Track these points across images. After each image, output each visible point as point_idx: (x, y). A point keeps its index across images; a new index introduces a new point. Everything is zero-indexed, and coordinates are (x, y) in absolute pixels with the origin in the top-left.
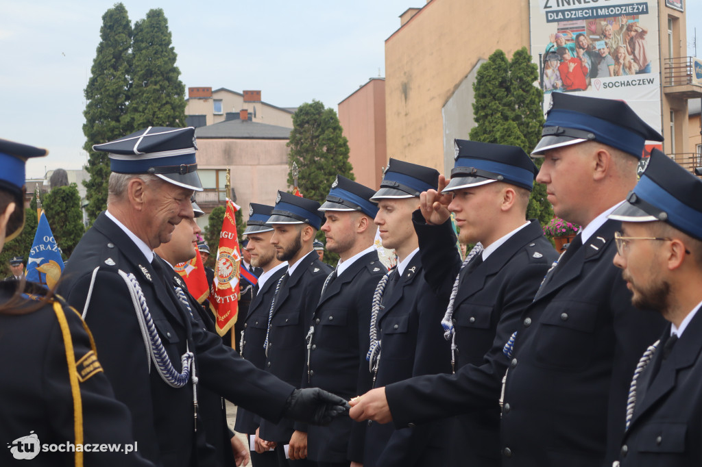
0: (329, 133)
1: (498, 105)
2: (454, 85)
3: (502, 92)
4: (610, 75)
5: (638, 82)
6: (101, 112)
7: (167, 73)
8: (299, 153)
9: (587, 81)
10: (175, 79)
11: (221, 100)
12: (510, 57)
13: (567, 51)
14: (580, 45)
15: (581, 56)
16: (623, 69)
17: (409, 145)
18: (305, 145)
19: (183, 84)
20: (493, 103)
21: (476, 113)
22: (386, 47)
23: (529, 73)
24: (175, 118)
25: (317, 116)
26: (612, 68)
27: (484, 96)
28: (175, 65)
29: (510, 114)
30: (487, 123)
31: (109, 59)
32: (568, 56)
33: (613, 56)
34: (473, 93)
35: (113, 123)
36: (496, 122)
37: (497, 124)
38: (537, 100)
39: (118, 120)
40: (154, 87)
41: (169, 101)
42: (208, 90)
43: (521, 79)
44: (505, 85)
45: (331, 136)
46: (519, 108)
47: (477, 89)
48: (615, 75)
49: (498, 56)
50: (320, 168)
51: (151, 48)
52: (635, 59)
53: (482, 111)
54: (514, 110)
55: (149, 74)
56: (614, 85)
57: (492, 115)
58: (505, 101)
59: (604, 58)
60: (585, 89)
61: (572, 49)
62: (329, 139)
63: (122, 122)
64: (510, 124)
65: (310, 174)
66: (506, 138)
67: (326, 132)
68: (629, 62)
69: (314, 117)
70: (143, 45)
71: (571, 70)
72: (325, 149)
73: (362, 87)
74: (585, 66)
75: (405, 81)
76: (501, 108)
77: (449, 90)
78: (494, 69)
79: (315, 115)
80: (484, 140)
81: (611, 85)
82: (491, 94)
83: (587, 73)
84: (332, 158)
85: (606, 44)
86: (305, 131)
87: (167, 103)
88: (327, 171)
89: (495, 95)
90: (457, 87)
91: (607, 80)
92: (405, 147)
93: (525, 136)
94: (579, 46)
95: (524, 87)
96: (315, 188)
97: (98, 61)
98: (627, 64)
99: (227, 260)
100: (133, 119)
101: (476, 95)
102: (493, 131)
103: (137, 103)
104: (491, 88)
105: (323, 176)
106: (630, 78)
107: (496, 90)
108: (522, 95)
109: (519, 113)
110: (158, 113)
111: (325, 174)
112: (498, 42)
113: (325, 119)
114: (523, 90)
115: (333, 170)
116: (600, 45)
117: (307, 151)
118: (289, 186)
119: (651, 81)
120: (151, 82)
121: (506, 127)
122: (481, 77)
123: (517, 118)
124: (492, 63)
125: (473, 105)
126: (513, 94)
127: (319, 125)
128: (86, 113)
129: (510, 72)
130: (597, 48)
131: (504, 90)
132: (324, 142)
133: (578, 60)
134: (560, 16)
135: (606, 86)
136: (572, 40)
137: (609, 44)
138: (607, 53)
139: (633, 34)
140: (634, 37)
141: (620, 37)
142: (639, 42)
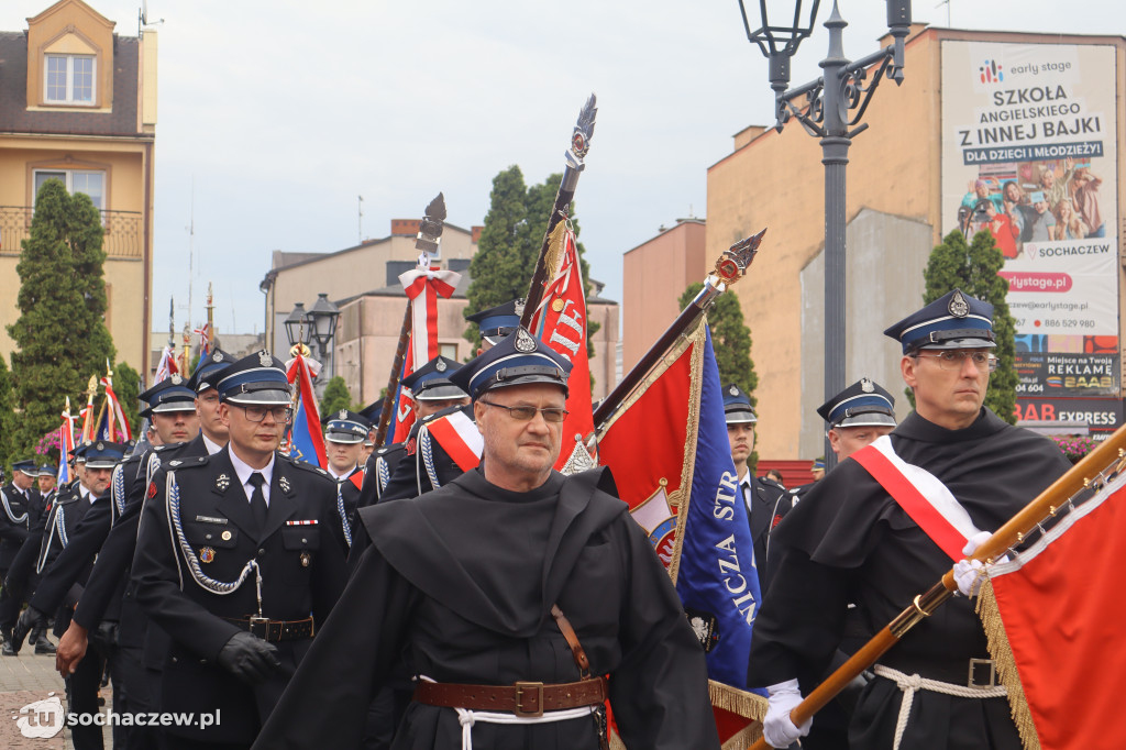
0: (728, 320)
3: (959, 282)
4: (1050, 239)
5: (1087, 249)
9: (1018, 246)
13: (991, 205)
14: (1008, 196)
15: (1010, 212)
16: (1068, 231)
22: (708, 177)
23: (992, 260)
31: (501, 231)
32: (993, 211)
33: (1054, 213)
38: (1001, 292)
48: (1056, 239)
49: (956, 238)
52: (1085, 218)
56: (1055, 252)
59: (1042, 215)
60: (1015, 255)
61: (998, 202)
68: (1076, 221)
70: (542, 216)
71: (996, 230)
73: (664, 232)
74: (1015, 226)
75: (740, 228)
77: (812, 248)
78: (950, 254)
81: (1050, 252)
82: (945, 284)
83: (1018, 235)
84: (732, 353)
85: (1045, 196)
91: (1046, 245)
98: (1073, 225)
101: (927, 284)
104: (947, 277)
107: (953, 279)
108: (983, 286)
112: (892, 187)
114: (987, 280)
116: (1036, 198)
119: (1105, 249)
122: (935, 264)
124: (948, 246)
128: (471, 295)
129: (969, 258)
130: (1033, 201)
133: (1007, 218)
134: (983, 156)
135: (1043, 253)
136: (999, 189)
137: (1050, 197)
138: (1046, 209)
139: (1082, 183)
140: (1083, 188)
141: (1065, 188)
142: (1089, 195)
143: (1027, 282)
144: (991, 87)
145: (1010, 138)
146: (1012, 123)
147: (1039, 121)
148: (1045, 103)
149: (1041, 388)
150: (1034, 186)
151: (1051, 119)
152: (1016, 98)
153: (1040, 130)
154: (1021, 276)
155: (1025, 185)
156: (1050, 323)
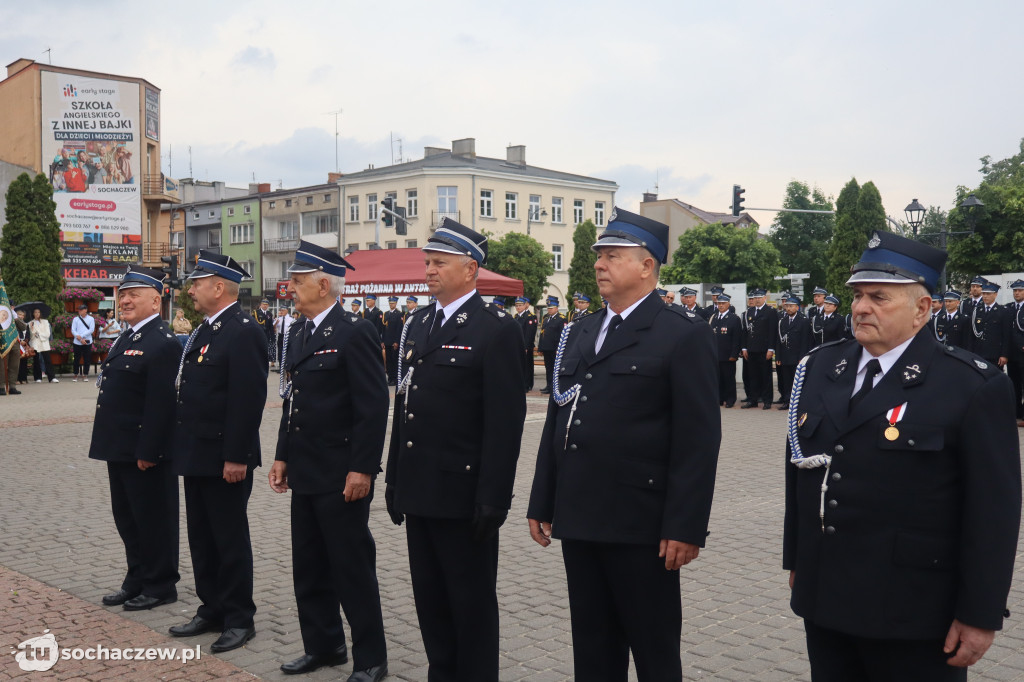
1: (24, 210)
3: (27, 202)
4: (104, 183)
9: (86, 186)
12: (32, 179)
13: (71, 163)
15: (82, 167)
16: (114, 179)
20: (20, 209)
21: (7, 214)
23: (46, 191)
26: (105, 178)
27: (13, 204)
29: (33, 217)
30: (15, 222)
32: (72, 166)
33: (106, 169)
37: (23, 223)
43: (41, 194)
44: (29, 197)
46: (39, 213)
47: (8, 198)
48: (107, 183)
49: (24, 177)
52: (123, 173)
53: (11, 214)
54: (35, 214)
57: (19, 217)
58: (29, 208)
59: (99, 170)
60: (84, 191)
61: (75, 162)
68: (118, 174)
71: (74, 176)
74: (84, 175)
76: (26, 212)
78: (21, 186)
80: (13, 233)
81: (104, 190)
82: (19, 203)
83: (86, 180)
85: (101, 160)
89: (22, 203)
91: (102, 186)
94: (80, 159)
95: (42, 199)
98: (116, 176)
101: (7, 202)
102: (20, 228)
104: (19, 199)
106: (118, 186)
107: (22, 200)
108: (41, 205)
109: (39, 217)
114: (42, 202)
116: (96, 160)
119: (134, 190)
121: (29, 226)
122: (12, 191)
123: (37, 220)
124: (20, 181)
125: (5, 209)
129: (32, 189)
130: (94, 162)
133: (79, 170)
134: (66, 136)
136: (75, 155)
137: (103, 161)
138: (101, 167)
139: (122, 154)
140: (122, 157)
141: (112, 156)
142: (126, 161)
143: (90, 205)
144: (70, 99)
145: (81, 127)
146: (83, 119)
147: (97, 120)
148: (100, 110)
149: (100, 261)
151: (103, 119)
152: (84, 106)
153: (98, 125)
154: (88, 202)
156: (104, 227)
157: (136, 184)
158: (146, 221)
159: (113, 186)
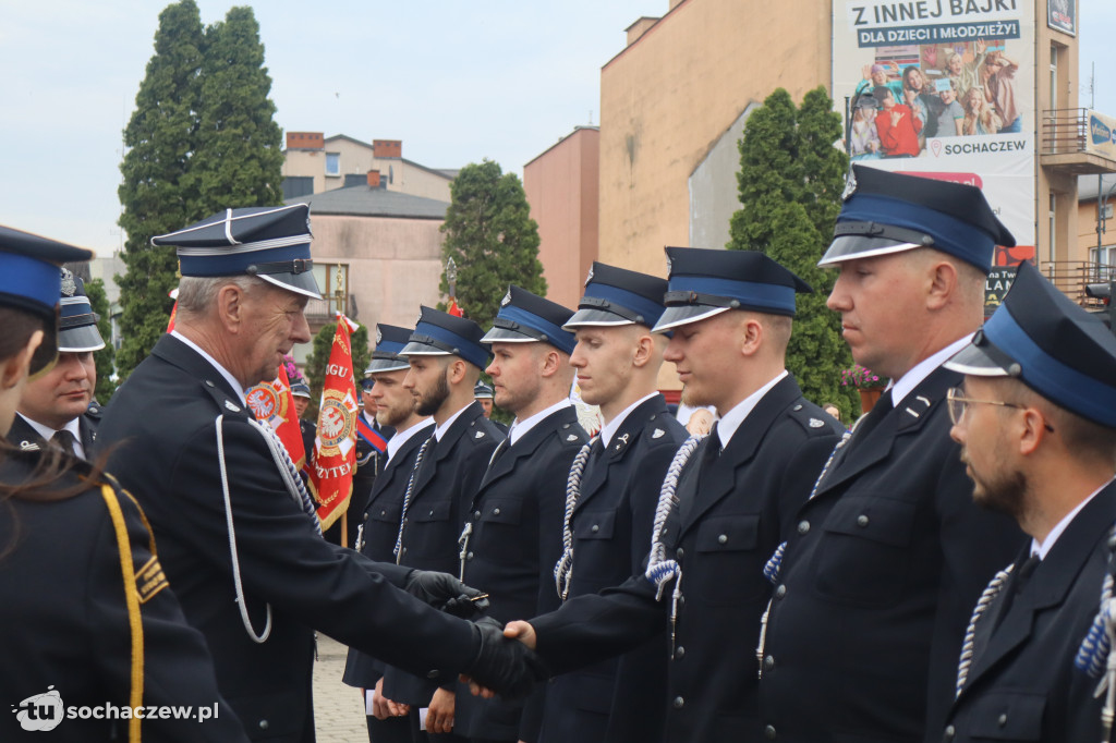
0: (508, 212)
1: (777, 176)
2: (708, 142)
3: (785, 157)
4: (957, 134)
5: (1000, 146)
6: (150, 168)
7: (255, 110)
8: (459, 242)
9: (920, 142)
10: (265, 119)
11: (337, 154)
12: (798, 101)
13: (889, 93)
14: (910, 84)
15: (912, 102)
16: (978, 124)
17: (635, 234)
18: (470, 229)
19: (280, 127)
20: (769, 173)
21: (742, 188)
22: (602, 77)
23: (828, 127)
24: (264, 181)
25: (490, 185)
27: (755, 162)
28: (268, 98)
29: (797, 192)
30: (759, 205)
31: (167, 83)
32: (891, 100)
33: (963, 103)
34: (738, 156)
35: (169, 186)
36: (773, 204)
37: (775, 207)
38: (839, 170)
39: (175, 183)
40: (234, 131)
41: (256, 153)
42: (318, 136)
43: (815, 135)
44: (789, 145)
45: (512, 217)
46: (810, 182)
47: (744, 150)
48: (964, 134)
49: (780, 98)
50: (494, 267)
51: (231, 69)
52: (998, 110)
53: (751, 186)
54: (802, 185)
55: (227, 108)
56: (962, 149)
57: (767, 192)
58: (787, 169)
59: (948, 106)
60: (916, 153)
61: (898, 91)
62: (510, 222)
63: (182, 185)
64: (793, 207)
65: (475, 277)
66: (787, 229)
67: (505, 210)
68: (988, 113)
69: (485, 186)
71: (895, 124)
72: (501, 237)
73: (562, 141)
74: (917, 119)
75: (633, 133)
76: (782, 181)
77: (700, 150)
78: (772, 119)
79: (486, 182)
80: (753, 232)
82: (767, 159)
83: (920, 129)
84: (512, 253)
85: (952, 83)
86: (469, 208)
87: (252, 157)
88: (503, 273)
89: (773, 160)
90: (713, 144)
91: (952, 141)
92: (628, 238)
93: (818, 227)
95: (818, 148)
96: (483, 299)
97: (149, 87)
98: (985, 117)
99: (336, 411)
100: (199, 181)
101: (742, 159)
102: (768, 217)
103: (206, 155)
104: (767, 150)
105: (497, 281)
107: (774, 153)
108: (816, 162)
109: (810, 190)
110: (240, 172)
111: (501, 278)
112: (780, 76)
113: (502, 190)
114: (818, 154)
115: (513, 272)
116: (941, 86)
117: (472, 240)
118: (442, 296)
119: (1020, 145)
120: (229, 124)
121: (787, 211)
122: (753, 133)
123: (807, 198)
124: (770, 110)
125: (738, 175)
126: (802, 160)
127: (492, 200)
128: (124, 168)
129: (797, 125)
130: (938, 89)
131: (787, 152)
132: (499, 226)
133: (906, 108)
134: (881, 37)
135: (949, 150)
136: (898, 76)
137: (957, 85)
138: (953, 99)
139: (995, 69)
140: (996, 74)
141: (974, 74)
142: (1004, 82)
145: (911, 16)
150: (939, 73)
153: (946, 8)
155: (929, 72)
157: (1026, 132)
158: (1047, 214)
159: (977, 139)
